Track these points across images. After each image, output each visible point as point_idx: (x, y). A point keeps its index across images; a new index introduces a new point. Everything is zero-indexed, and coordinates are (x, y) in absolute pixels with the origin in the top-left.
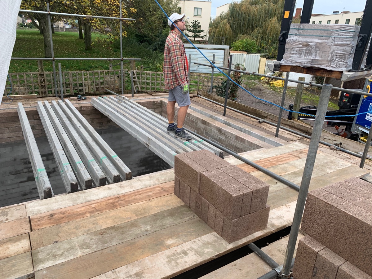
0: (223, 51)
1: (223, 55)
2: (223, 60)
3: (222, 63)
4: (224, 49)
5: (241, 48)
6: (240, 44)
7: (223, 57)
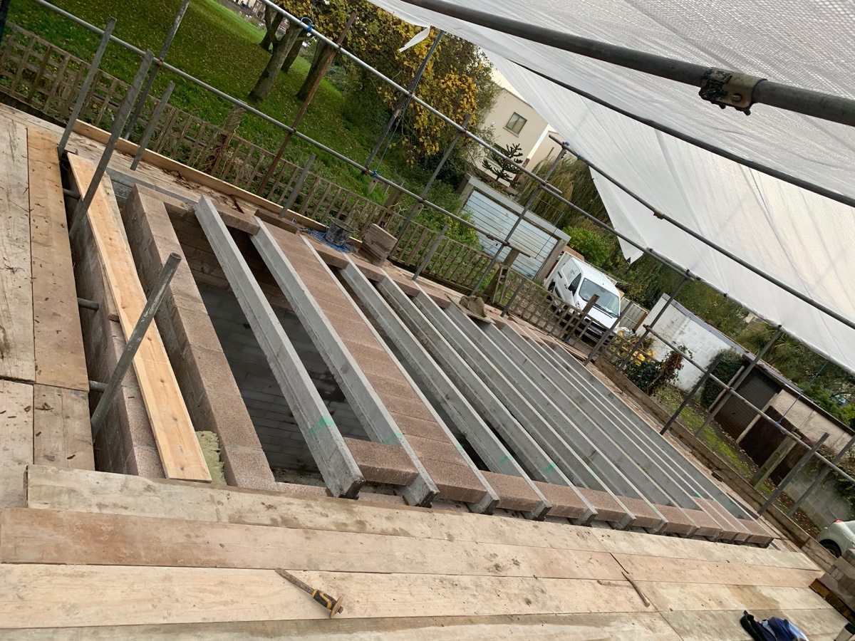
0: (555, 241)
1: (552, 248)
2: (546, 257)
3: (542, 260)
4: (558, 238)
5: (578, 244)
6: (580, 236)
7: (550, 251)
